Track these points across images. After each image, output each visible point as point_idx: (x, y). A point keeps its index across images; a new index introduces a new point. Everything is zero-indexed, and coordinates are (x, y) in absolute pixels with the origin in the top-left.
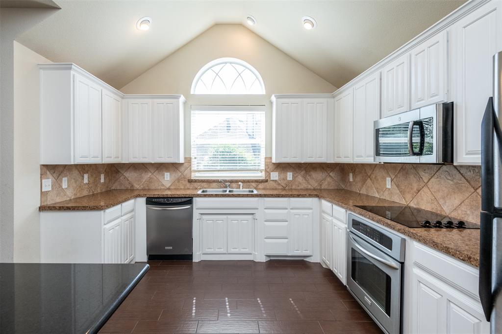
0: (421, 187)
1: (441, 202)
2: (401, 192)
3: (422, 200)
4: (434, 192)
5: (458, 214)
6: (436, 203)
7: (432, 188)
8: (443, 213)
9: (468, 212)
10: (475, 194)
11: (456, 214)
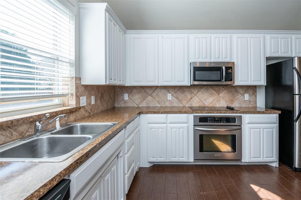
0: (193, 96)
1: (204, 101)
2: (179, 101)
3: (194, 102)
4: (201, 98)
5: (212, 105)
6: (201, 102)
7: (199, 96)
8: (205, 106)
9: (216, 103)
10: (219, 96)
11: (211, 105)
